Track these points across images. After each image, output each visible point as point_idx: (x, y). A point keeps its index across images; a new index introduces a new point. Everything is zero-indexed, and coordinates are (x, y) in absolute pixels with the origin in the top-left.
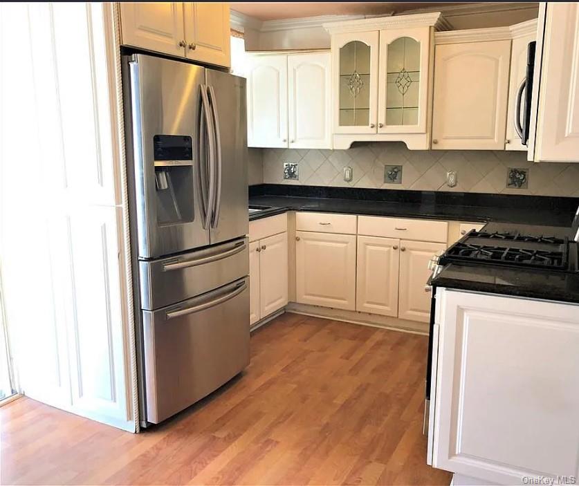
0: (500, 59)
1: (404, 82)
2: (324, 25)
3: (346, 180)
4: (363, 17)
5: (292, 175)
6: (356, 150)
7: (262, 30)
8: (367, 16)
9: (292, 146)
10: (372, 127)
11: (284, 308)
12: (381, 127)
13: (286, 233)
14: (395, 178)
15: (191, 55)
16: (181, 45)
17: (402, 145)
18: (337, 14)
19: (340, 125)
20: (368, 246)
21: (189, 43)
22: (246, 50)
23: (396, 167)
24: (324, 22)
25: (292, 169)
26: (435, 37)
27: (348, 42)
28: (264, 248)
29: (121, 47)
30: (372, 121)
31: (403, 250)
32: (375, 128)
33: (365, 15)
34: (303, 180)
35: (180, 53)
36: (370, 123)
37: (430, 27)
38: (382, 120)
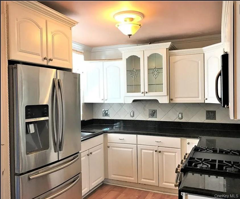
0: (199, 62)
1: (156, 73)
2: (119, 49)
3: (131, 116)
4: (136, 45)
5: (106, 115)
6: (136, 103)
7: (92, 51)
8: (138, 45)
9: (106, 102)
10: (142, 93)
11: (103, 182)
12: (146, 93)
13: (103, 144)
14: (154, 115)
15: (51, 64)
16: (45, 59)
17: (156, 101)
18: (125, 44)
19: (128, 92)
20: (143, 150)
21: (49, 58)
22: (85, 60)
23: (154, 110)
24: (119, 48)
25: (106, 112)
26: (169, 53)
27: (130, 56)
28: (91, 153)
29: (8, 60)
30: (142, 90)
31: (160, 152)
32: (143, 94)
33: (137, 44)
34: (112, 116)
35: (45, 63)
36: (141, 91)
37: (167, 48)
38: (146, 90)
